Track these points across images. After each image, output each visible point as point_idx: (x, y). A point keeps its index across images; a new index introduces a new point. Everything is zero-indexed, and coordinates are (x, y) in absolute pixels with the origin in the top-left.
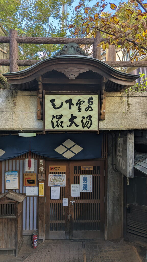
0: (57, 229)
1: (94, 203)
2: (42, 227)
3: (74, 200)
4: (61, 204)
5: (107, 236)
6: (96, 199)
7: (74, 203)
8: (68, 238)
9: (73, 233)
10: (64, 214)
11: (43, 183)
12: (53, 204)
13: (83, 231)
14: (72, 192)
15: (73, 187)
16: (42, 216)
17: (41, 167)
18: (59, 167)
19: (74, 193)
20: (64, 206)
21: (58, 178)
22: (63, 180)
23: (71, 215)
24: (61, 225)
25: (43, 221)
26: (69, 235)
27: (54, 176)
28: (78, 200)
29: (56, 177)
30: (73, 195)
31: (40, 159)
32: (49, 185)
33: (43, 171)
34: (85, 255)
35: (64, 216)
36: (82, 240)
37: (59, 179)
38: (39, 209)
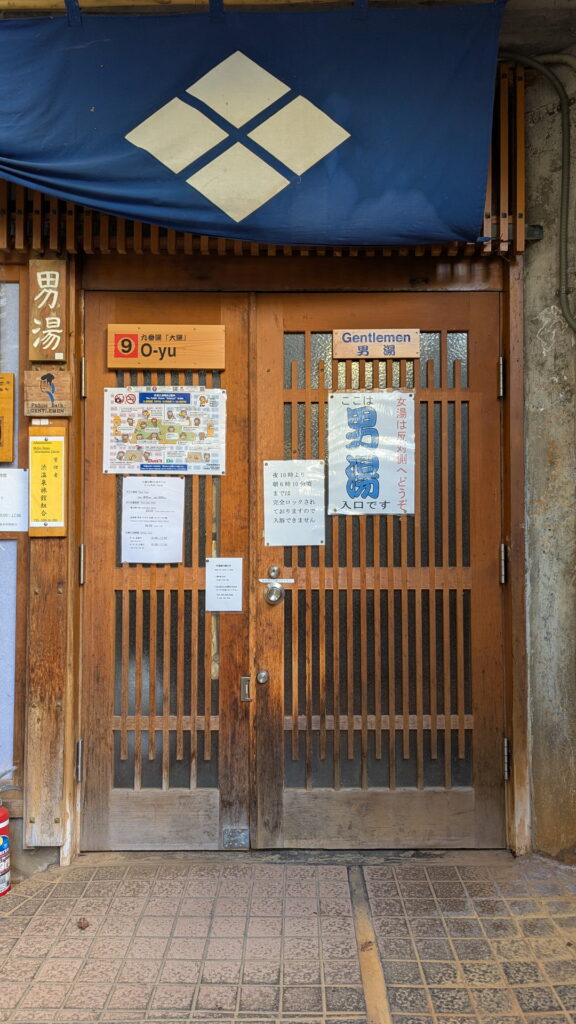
0: (165, 774)
1: (425, 593)
2: (53, 753)
3: (288, 570)
4: (195, 596)
5: (528, 821)
6: (439, 563)
7: (286, 594)
8: (243, 840)
9: (279, 804)
10: (214, 670)
11: (62, 439)
12: (139, 595)
13: (349, 790)
14: (269, 510)
15: (279, 479)
16: (51, 674)
17: (42, 318)
18: (180, 338)
19: (282, 520)
20: (217, 614)
21: (170, 416)
22: (210, 427)
23: (264, 674)
24: (194, 747)
25: (57, 715)
26: (252, 820)
27: (143, 398)
28: (314, 572)
29: (159, 411)
30: (277, 533)
31: (38, 262)
32: (110, 466)
33: (58, 350)
34: (372, 955)
35: (215, 683)
36: (348, 857)
37: (177, 421)
38: (34, 626)
